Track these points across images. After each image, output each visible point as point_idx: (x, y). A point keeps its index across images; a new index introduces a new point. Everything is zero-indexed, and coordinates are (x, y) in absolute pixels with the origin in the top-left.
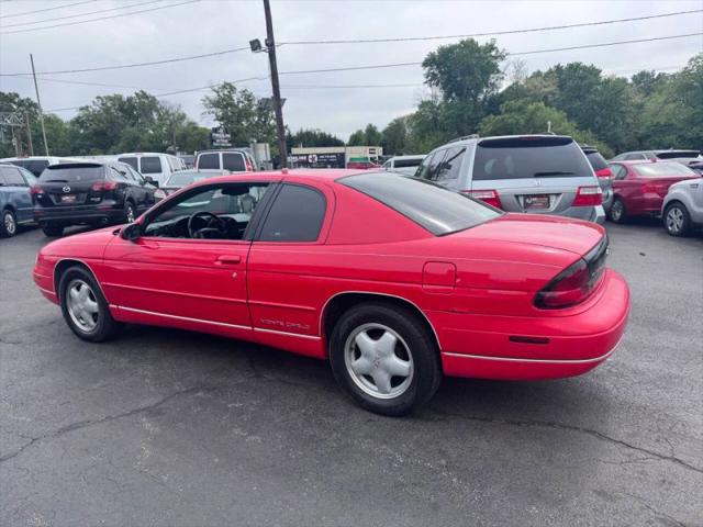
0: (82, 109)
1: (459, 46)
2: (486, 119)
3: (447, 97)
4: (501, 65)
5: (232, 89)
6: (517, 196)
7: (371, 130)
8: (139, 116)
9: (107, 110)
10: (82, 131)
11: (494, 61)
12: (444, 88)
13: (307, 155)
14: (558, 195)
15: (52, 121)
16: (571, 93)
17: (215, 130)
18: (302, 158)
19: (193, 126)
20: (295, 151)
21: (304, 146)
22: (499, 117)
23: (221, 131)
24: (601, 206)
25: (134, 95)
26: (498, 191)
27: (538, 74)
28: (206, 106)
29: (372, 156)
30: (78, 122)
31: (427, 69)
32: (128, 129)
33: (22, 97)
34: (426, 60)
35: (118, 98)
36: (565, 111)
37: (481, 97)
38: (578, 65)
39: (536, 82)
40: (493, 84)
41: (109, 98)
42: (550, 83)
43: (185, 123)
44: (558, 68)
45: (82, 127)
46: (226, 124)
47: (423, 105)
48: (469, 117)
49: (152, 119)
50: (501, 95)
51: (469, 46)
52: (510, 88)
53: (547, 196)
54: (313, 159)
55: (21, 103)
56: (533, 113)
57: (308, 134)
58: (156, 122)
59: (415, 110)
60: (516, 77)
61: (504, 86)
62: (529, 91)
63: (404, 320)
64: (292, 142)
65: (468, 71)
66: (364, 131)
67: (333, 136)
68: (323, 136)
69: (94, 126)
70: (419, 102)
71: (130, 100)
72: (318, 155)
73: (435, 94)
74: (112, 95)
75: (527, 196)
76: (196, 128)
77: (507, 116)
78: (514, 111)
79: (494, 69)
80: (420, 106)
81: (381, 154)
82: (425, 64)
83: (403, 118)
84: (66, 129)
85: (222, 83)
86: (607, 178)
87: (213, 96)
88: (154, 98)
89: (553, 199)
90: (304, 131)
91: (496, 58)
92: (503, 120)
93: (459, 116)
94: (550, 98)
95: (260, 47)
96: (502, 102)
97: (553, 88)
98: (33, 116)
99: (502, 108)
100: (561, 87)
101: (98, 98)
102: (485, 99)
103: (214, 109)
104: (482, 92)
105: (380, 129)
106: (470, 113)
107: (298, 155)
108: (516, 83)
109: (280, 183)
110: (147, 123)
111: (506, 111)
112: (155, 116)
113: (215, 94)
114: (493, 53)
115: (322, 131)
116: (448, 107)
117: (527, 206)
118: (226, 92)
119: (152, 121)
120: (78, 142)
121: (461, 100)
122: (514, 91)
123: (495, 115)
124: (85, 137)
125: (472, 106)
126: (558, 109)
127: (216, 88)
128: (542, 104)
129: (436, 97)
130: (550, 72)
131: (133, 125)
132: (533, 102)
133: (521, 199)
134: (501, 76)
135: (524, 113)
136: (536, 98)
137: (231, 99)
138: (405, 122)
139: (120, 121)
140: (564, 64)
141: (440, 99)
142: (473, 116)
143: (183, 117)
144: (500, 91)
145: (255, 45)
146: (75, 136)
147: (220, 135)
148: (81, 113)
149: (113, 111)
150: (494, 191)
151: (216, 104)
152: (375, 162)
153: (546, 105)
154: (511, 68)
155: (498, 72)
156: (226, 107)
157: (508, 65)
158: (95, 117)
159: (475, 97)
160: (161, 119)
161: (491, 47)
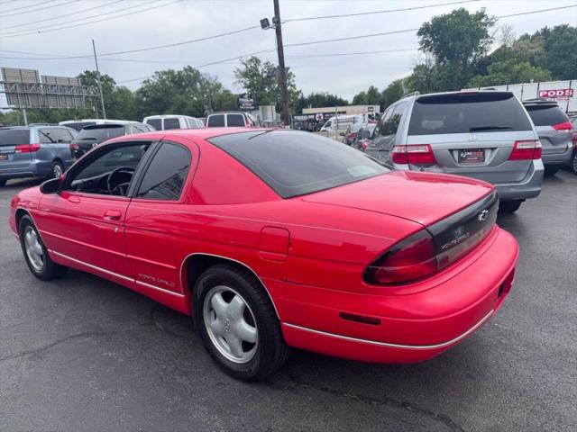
0: (145, 82)
1: (451, 16)
2: (473, 79)
3: (439, 61)
4: (490, 30)
5: (257, 61)
6: (451, 151)
7: (373, 91)
8: (186, 86)
9: (163, 82)
10: (145, 99)
11: (483, 27)
12: (436, 53)
13: (315, 114)
14: (493, 149)
15: (123, 92)
16: (557, 53)
17: (242, 96)
18: (310, 117)
19: (227, 92)
20: (305, 111)
21: (313, 107)
22: (486, 77)
23: (246, 96)
24: (540, 160)
25: (182, 69)
26: (432, 146)
27: (526, 37)
28: (237, 76)
29: (371, 113)
30: (142, 92)
31: (422, 37)
32: (178, 96)
33: (102, 74)
34: (421, 29)
35: (171, 72)
36: (550, 70)
37: (471, 60)
38: (565, 27)
39: (524, 45)
40: (482, 48)
41: (165, 73)
42: (537, 44)
43: (221, 91)
44: (545, 31)
45: (145, 95)
46: (253, 90)
47: (418, 68)
48: (459, 78)
49: (197, 88)
50: (490, 57)
51: (461, 15)
52: (499, 50)
53: (483, 150)
54: (320, 117)
55: (102, 79)
56: (519, 72)
57: (317, 96)
58: (200, 91)
59: (410, 73)
60: (504, 40)
61: (493, 48)
62: (516, 52)
63: (248, 285)
64: (304, 103)
65: (459, 37)
66: (366, 93)
67: (339, 98)
68: (331, 98)
69: (153, 95)
70: (414, 66)
71: (179, 73)
72: (324, 114)
73: (428, 58)
74: (167, 70)
75: (461, 151)
76: (229, 95)
77: (494, 75)
78: (501, 71)
79: (484, 34)
80: (415, 70)
81: (378, 112)
82: (420, 33)
83: (401, 81)
84: (133, 98)
85: (250, 58)
86: (567, 131)
87: (243, 68)
88: (198, 72)
89: (488, 153)
90: (315, 94)
91: (485, 24)
92: (489, 79)
93: (451, 77)
94: (537, 58)
95: (268, 24)
96: (490, 64)
97: (539, 49)
98: (110, 88)
99: (489, 69)
100: (547, 48)
101: (156, 72)
102: (474, 61)
103: (243, 79)
104: (471, 55)
105: (380, 91)
106: (460, 75)
107: (307, 115)
108: (504, 46)
109: (160, 141)
110: (192, 91)
111: (493, 71)
112: (198, 85)
113: (244, 67)
114: (483, 21)
115: (330, 94)
116: (440, 69)
117: (461, 160)
118: (252, 65)
119: (195, 90)
120: (142, 107)
121: (451, 63)
122: (502, 53)
123: (483, 75)
124: (146, 104)
125: (462, 68)
126: (543, 69)
127: (245, 62)
128: (528, 64)
129: (430, 61)
130: (537, 34)
131: (182, 94)
132: (518, 63)
133: (456, 154)
134: (489, 40)
135: (511, 73)
136: (521, 59)
137: (257, 70)
138: (402, 83)
139: (172, 90)
140: (551, 27)
141: (434, 63)
142: (463, 76)
143: (219, 86)
144: (489, 54)
145: (265, 23)
146: (139, 102)
147: (245, 100)
148: (144, 85)
149: (167, 82)
150: (428, 145)
151: (245, 75)
152: (373, 119)
153: (532, 65)
154: (500, 33)
155: (487, 36)
156: (252, 77)
157: (496, 31)
158: (154, 88)
159: (465, 60)
160: (203, 87)
161: (481, 15)
